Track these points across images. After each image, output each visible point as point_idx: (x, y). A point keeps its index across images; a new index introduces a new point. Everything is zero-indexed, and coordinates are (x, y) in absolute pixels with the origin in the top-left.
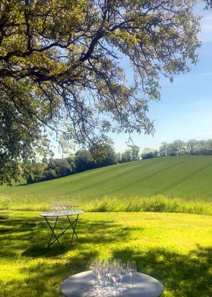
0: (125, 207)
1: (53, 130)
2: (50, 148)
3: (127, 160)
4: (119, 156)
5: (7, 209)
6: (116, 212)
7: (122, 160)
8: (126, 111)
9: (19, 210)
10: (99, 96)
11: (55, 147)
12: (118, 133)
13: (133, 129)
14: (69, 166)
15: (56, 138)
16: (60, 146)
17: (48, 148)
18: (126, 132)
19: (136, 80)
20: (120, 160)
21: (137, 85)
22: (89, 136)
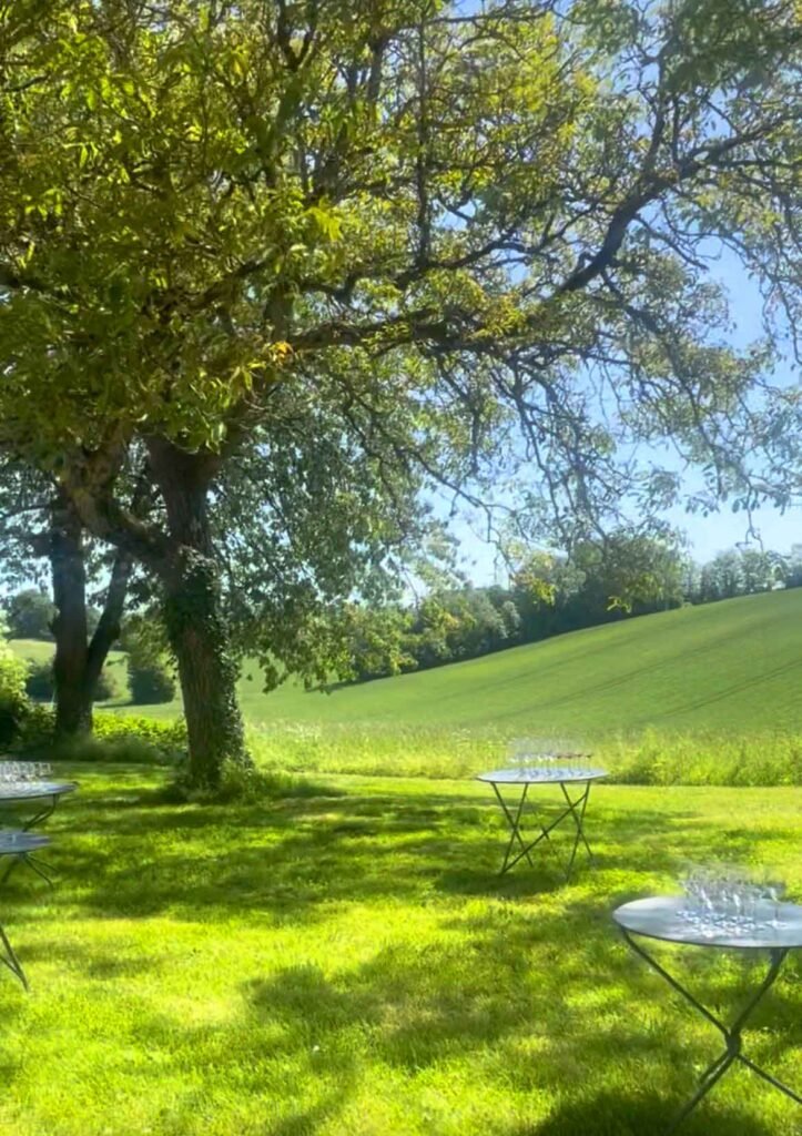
0: (725, 769)
1: (476, 506)
2: (460, 567)
3: (720, 591)
4: (690, 578)
5: (314, 767)
6: (689, 784)
7: (703, 590)
8: (734, 434)
9: (352, 772)
10: (636, 385)
11: (474, 563)
12: (706, 514)
13: (761, 495)
14: (494, 618)
15: (486, 533)
16: (501, 559)
17: (453, 566)
18: (735, 509)
19: (771, 326)
20: (694, 591)
21: (771, 345)
22: (602, 521)
